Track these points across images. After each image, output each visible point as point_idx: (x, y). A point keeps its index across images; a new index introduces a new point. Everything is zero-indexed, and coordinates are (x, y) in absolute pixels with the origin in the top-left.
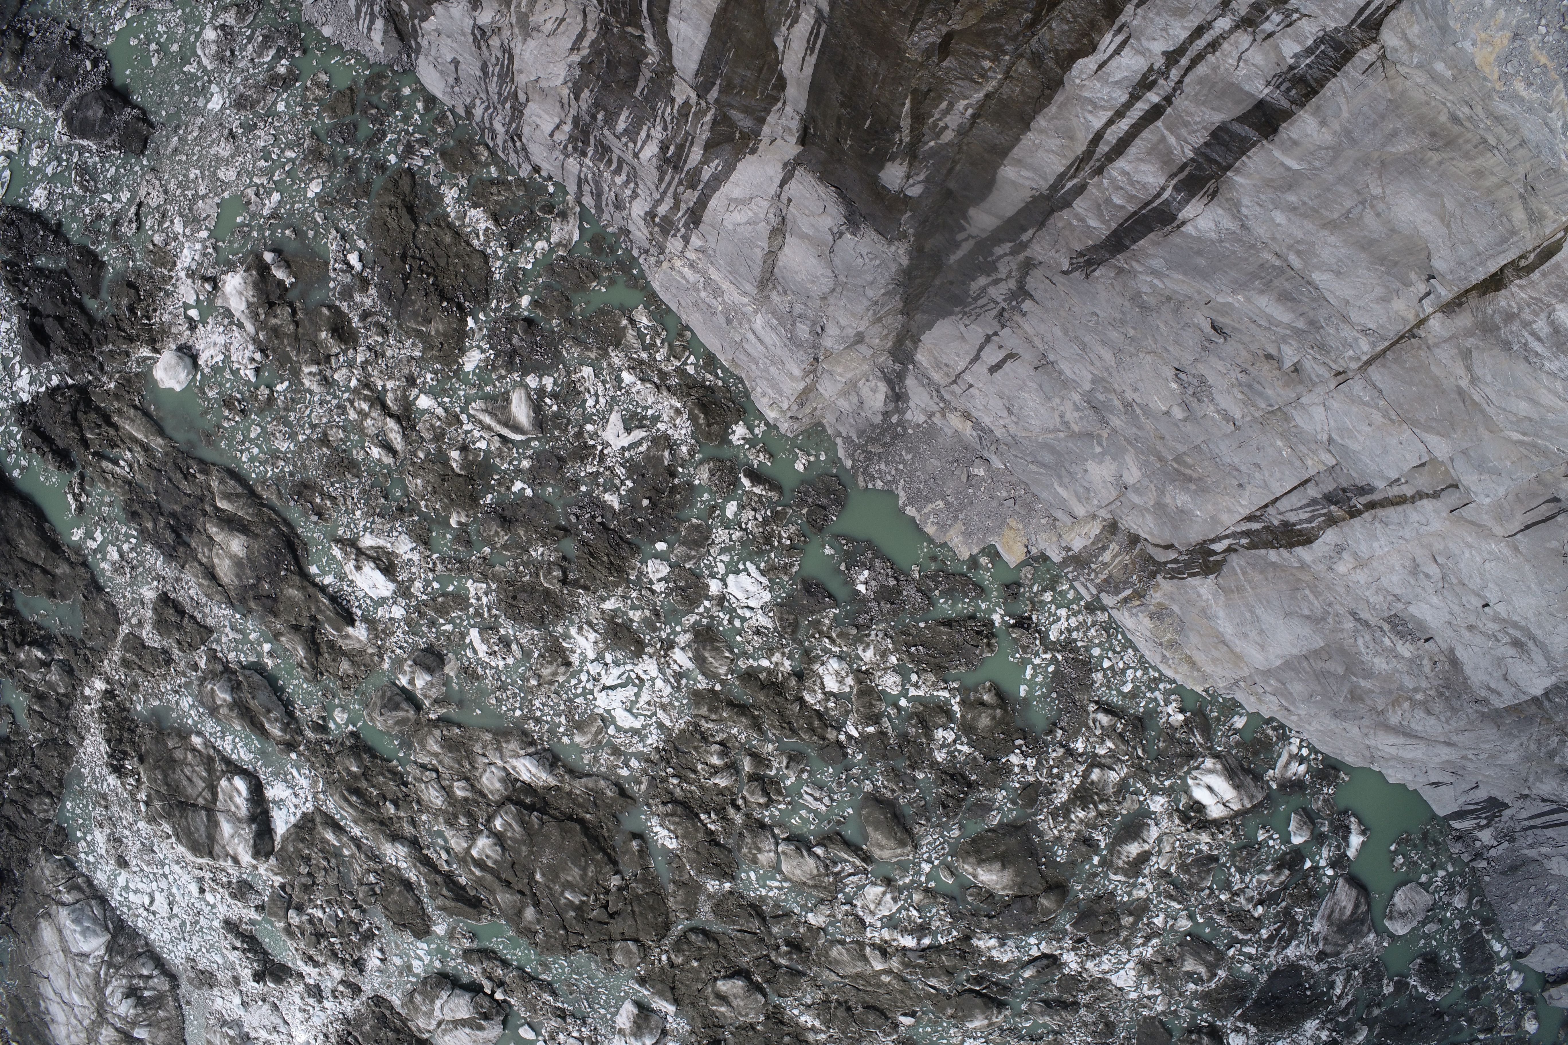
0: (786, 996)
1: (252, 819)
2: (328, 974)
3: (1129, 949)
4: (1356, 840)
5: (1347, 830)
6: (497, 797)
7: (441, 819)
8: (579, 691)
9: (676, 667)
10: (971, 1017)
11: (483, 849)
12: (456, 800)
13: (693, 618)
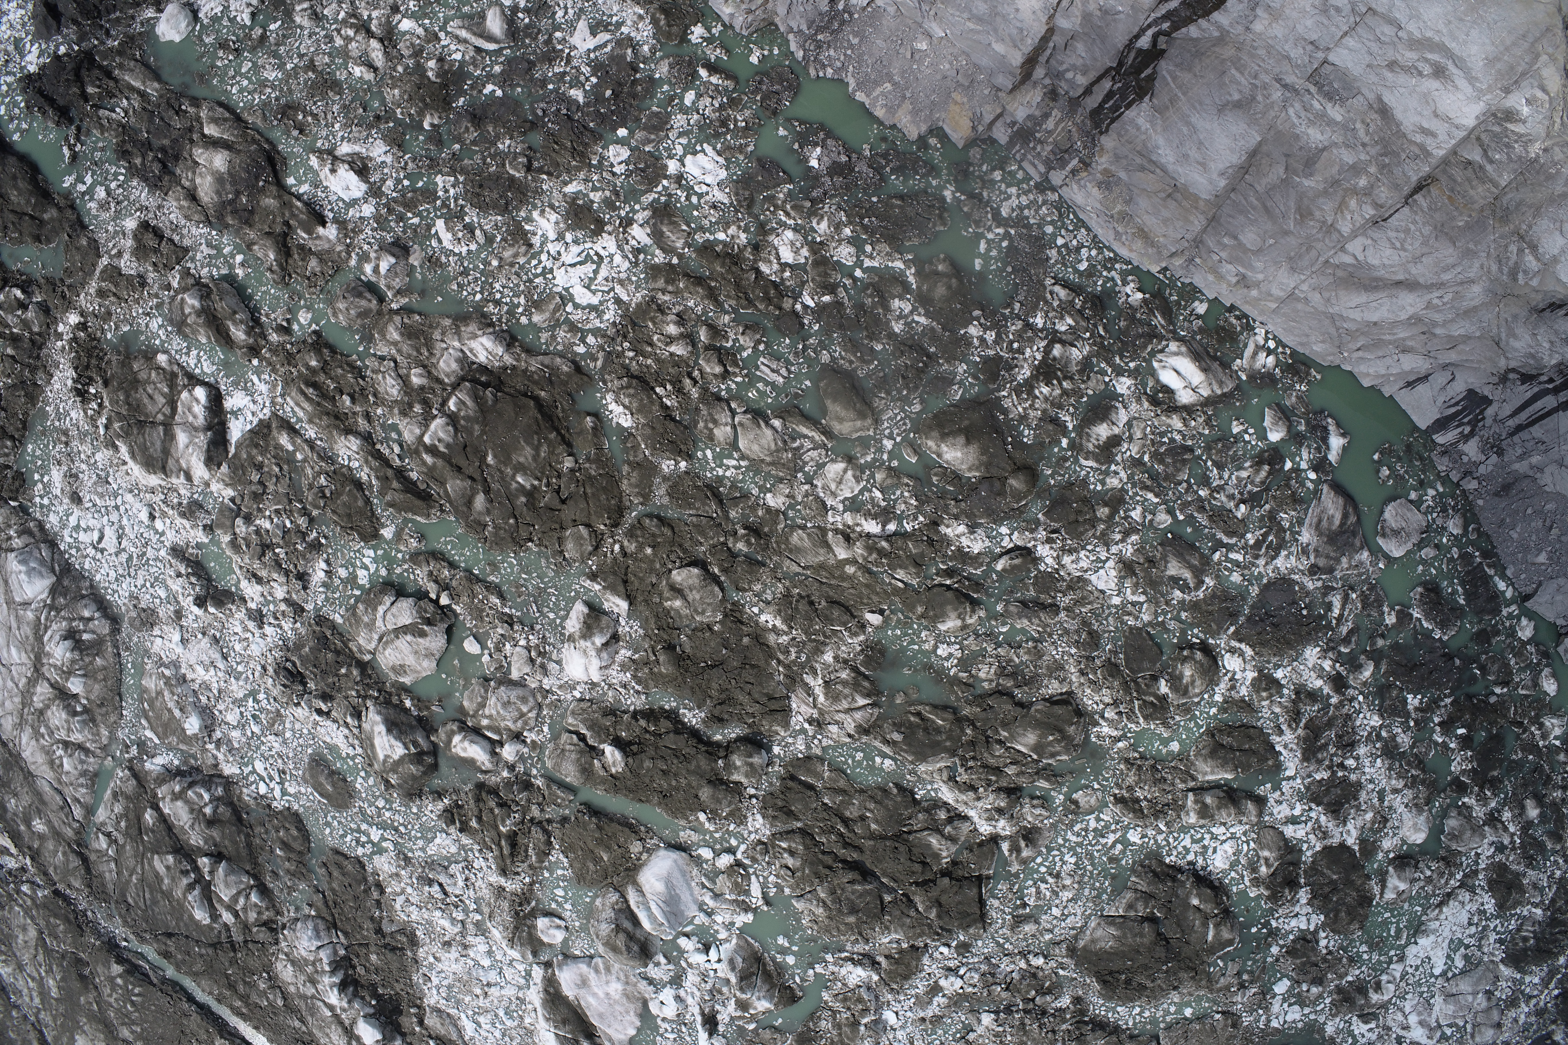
0: (744, 590)
1: (208, 428)
2: (271, 594)
3: (1107, 545)
4: (1336, 442)
5: (1325, 430)
6: (453, 379)
7: (396, 411)
8: (539, 271)
9: (634, 242)
10: (941, 617)
11: (435, 433)
12: (412, 389)
13: (651, 197)
